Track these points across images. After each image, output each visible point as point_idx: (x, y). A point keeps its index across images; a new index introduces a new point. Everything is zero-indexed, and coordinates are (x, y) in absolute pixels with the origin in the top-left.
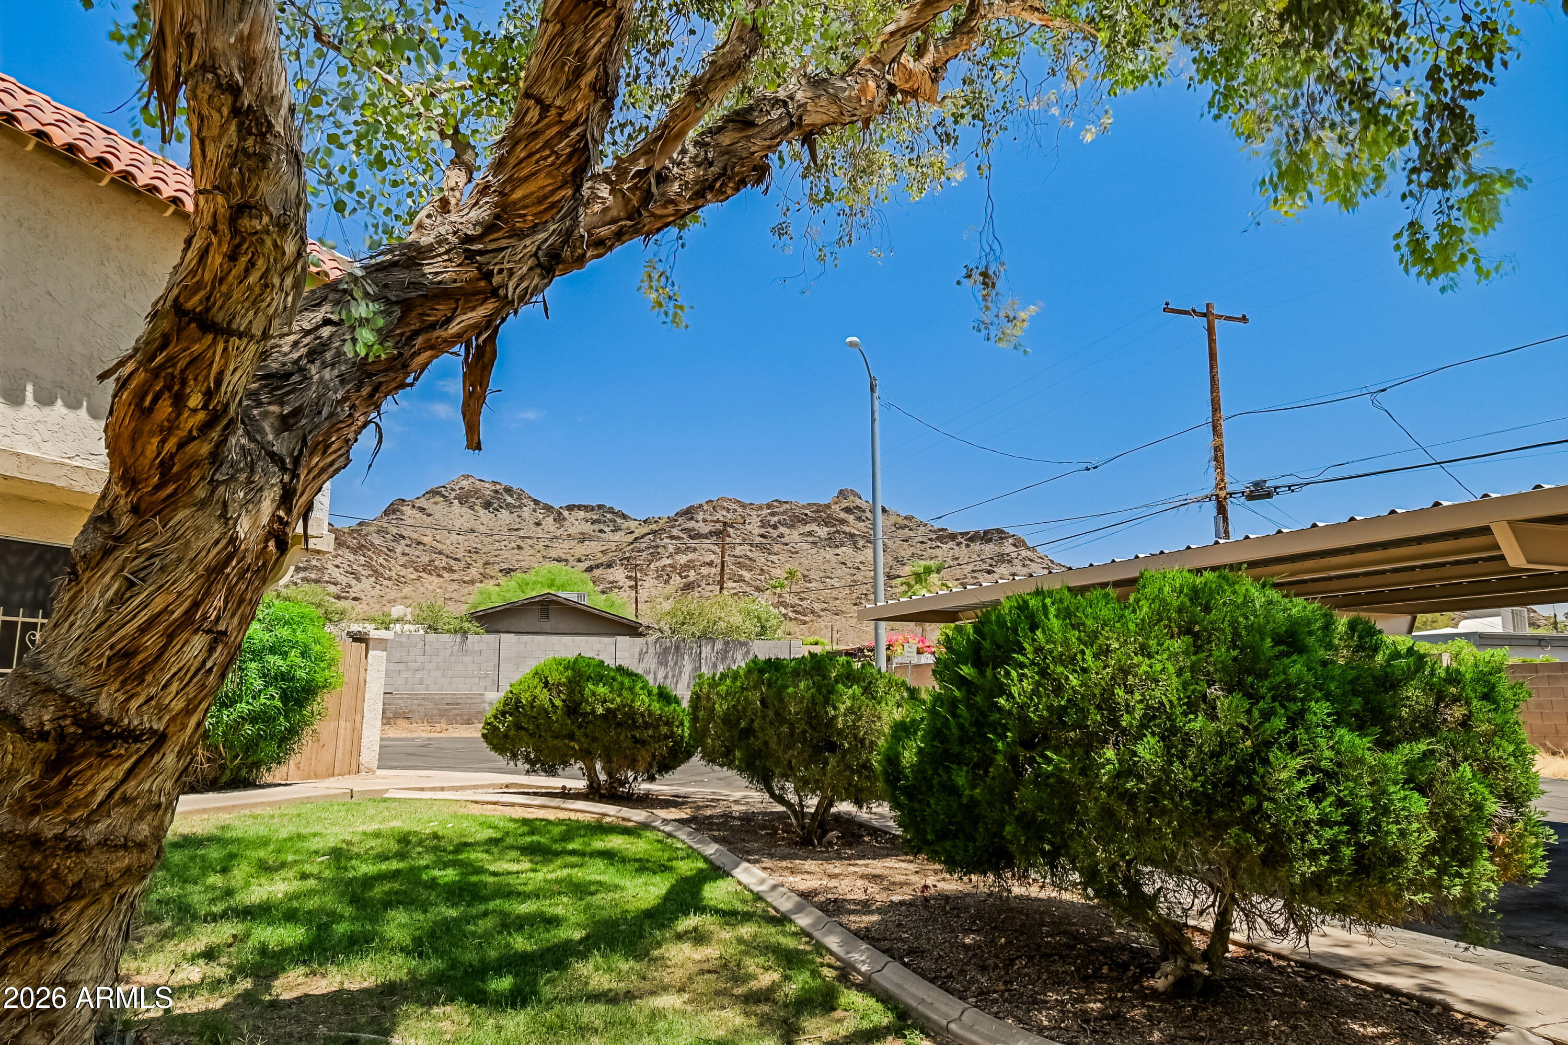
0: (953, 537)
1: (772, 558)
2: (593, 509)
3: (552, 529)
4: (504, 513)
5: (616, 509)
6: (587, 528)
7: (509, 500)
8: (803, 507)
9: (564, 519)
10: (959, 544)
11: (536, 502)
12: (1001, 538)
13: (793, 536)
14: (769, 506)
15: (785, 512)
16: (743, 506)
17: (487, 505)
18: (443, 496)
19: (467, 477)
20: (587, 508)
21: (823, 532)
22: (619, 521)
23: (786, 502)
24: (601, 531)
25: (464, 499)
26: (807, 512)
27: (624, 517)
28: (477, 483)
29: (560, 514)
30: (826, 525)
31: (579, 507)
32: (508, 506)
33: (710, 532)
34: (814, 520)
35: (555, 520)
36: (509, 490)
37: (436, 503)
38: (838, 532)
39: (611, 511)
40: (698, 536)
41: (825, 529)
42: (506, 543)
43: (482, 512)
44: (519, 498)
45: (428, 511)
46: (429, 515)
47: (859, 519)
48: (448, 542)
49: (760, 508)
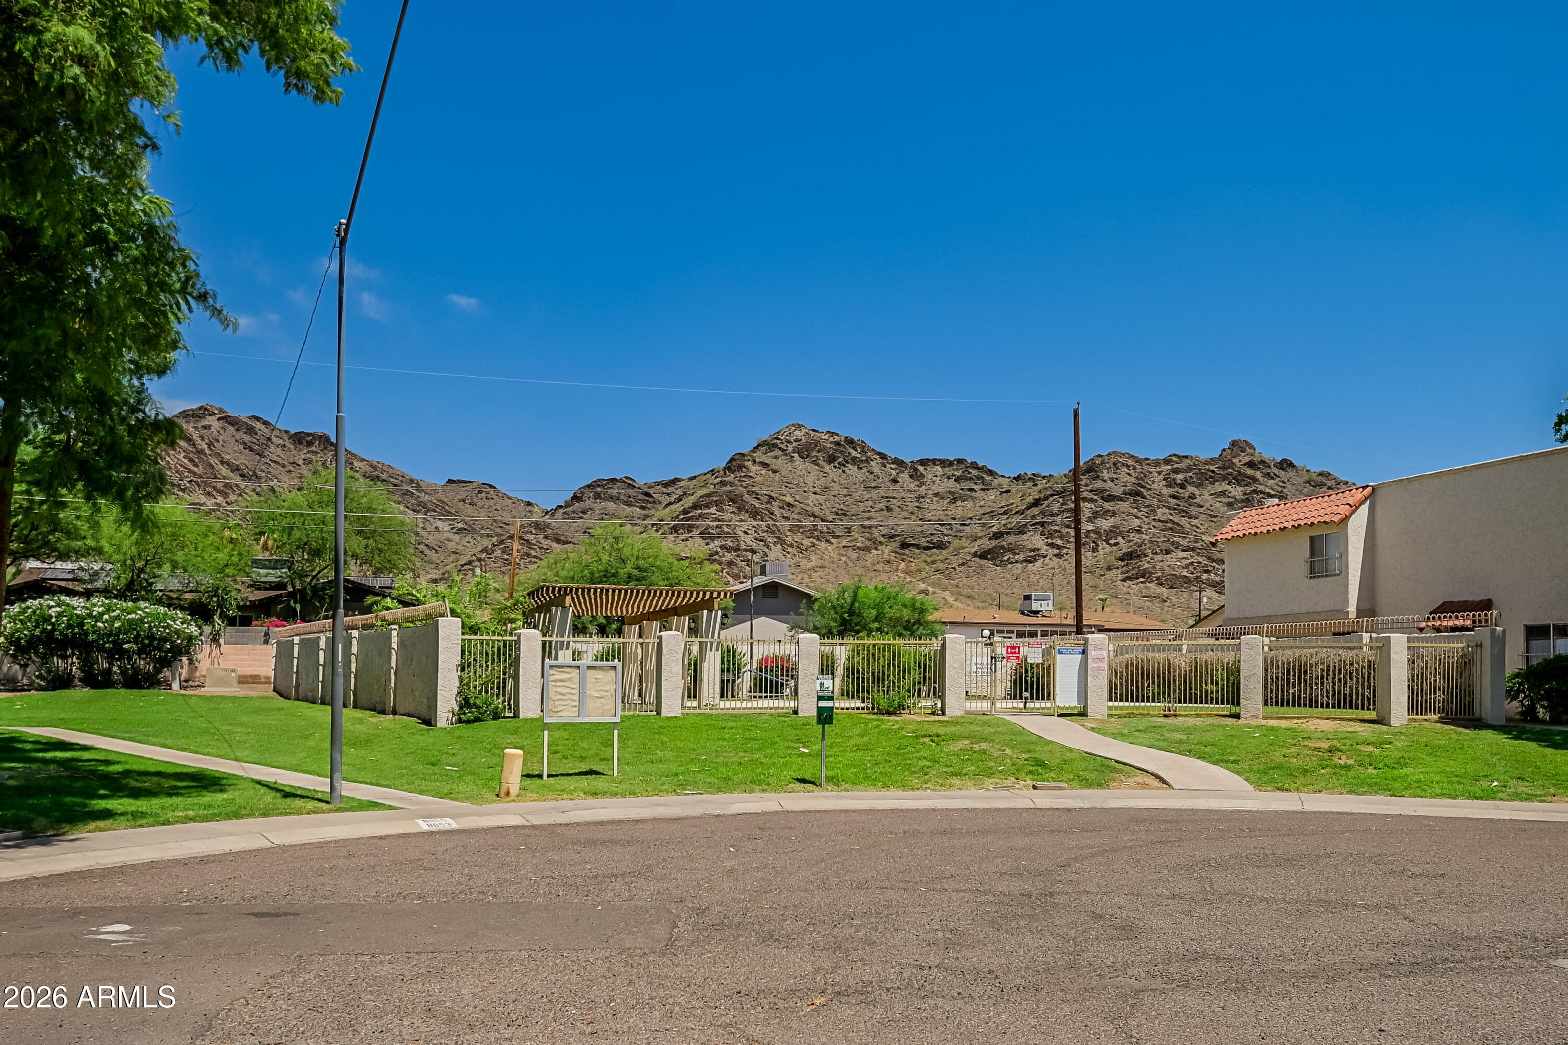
1: (1194, 522)
2: (951, 464)
3: (912, 486)
4: (852, 469)
5: (980, 465)
6: (951, 485)
7: (854, 453)
8: (1206, 463)
9: (922, 476)
11: (883, 456)
13: (1205, 496)
14: (1167, 461)
15: (1189, 469)
16: (1139, 461)
17: (831, 459)
18: (780, 448)
19: (799, 427)
20: (944, 463)
21: (1237, 492)
22: (988, 478)
23: (1186, 457)
24: (971, 490)
25: (805, 451)
26: (1212, 468)
27: (991, 473)
28: (813, 434)
29: (916, 470)
30: (1239, 484)
31: (934, 461)
32: (854, 460)
33: (1125, 493)
34: (1224, 478)
35: (911, 477)
36: (850, 442)
37: (776, 457)
38: (1255, 491)
39: (974, 465)
40: (1111, 498)
41: (1240, 489)
42: (870, 503)
43: (827, 468)
44: (863, 452)
45: (773, 467)
46: (775, 472)
47: (1268, 476)
48: (809, 502)
49: (1157, 463)
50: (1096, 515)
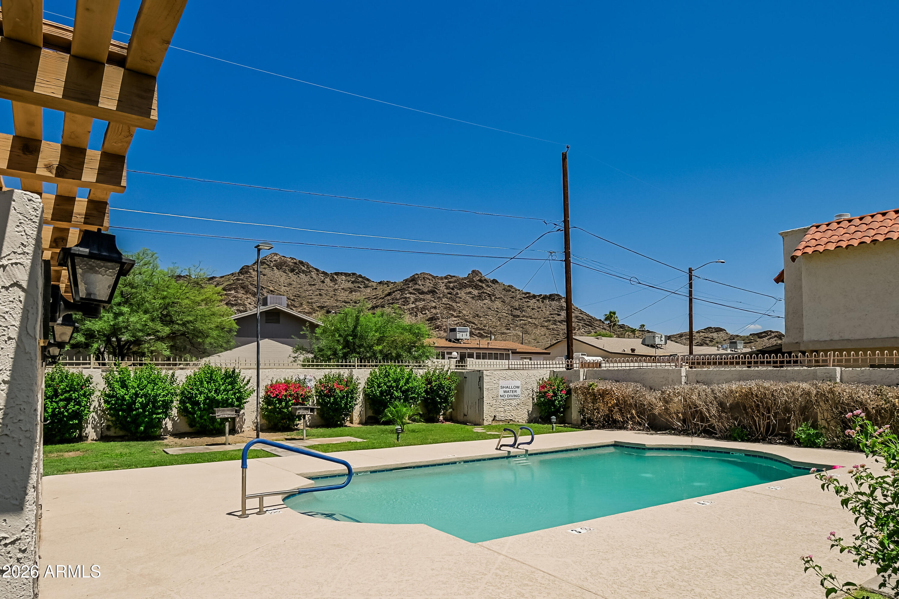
0: (534, 297)
1: (458, 305)
2: (349, 275)
3: (331, 285)
4: (302, 276)
5: (363, 276)
6: (350, 285)
7: (303, 268)
8: (463, 279)
9: (336, 280)
10: (538, 300)
11: (317, 270)
12: (559, 299)
13: (462, 294)
14: (446, 278)
15: (455, 282)
16: (434, 277)
17: (292, 271)
18: (267, 264)
19: (276, 254)
20: (346, 275)
21: (476, 292)
22: (367, 282)
23: (454, 276)
24: (359, 287)
25: (280, 266)
26: (465, 282)
27: (368, 280)
28: (283, 258)
29: (333, 277)
30: (476, 289)
31: (341, 274)
32: (303, 272)
33: (428, 291)
34: (470, 286)
35: (331, 280)
36: (301, 263)
37: (265, 268)
38: (483, 292)
39: (360, 276)
40: (422, 293)
42: (311, 292)
43: (290, 274)
44: (308, 268)
45: (264, 273)
46: (264, 275)
47: (488, 286)
48: (282, 290)
49: (442, 278)
50: (416, 300)
